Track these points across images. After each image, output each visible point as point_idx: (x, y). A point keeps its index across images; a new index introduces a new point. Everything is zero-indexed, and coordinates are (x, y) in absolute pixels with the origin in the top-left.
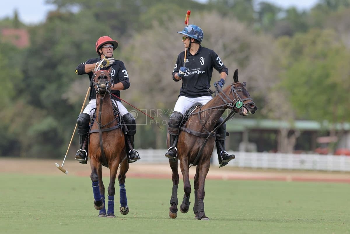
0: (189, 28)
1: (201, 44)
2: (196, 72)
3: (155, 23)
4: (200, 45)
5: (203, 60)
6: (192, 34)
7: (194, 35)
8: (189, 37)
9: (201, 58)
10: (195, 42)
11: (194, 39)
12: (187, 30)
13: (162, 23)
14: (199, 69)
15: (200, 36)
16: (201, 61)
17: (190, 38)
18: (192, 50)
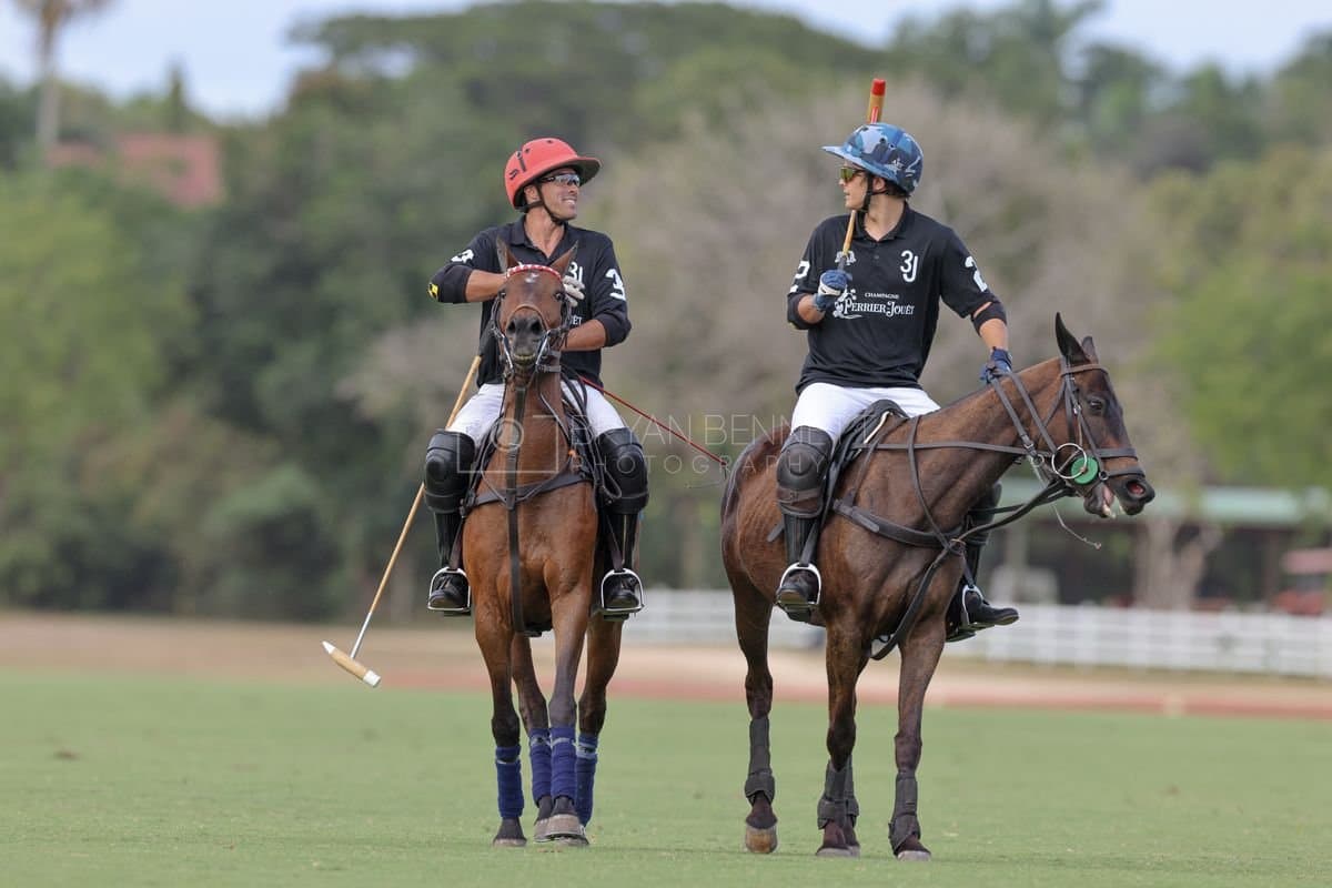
0: (871, 137)
1: (909, 201)
2: (882, 308)
3: (694, 120)
4: (906, 204)
5: (912, 262)
6: (878, 161)
7: (886, 166)
8: (864, 170)
9: (904, 255)
10: (886, 192)
11: (886, 180)
12: (862, 144)
13: (717, 119)
14: (897, 297)
15: (908, 170)
16: (906, 267)
17: (870, 177)
18: (874, 220)
